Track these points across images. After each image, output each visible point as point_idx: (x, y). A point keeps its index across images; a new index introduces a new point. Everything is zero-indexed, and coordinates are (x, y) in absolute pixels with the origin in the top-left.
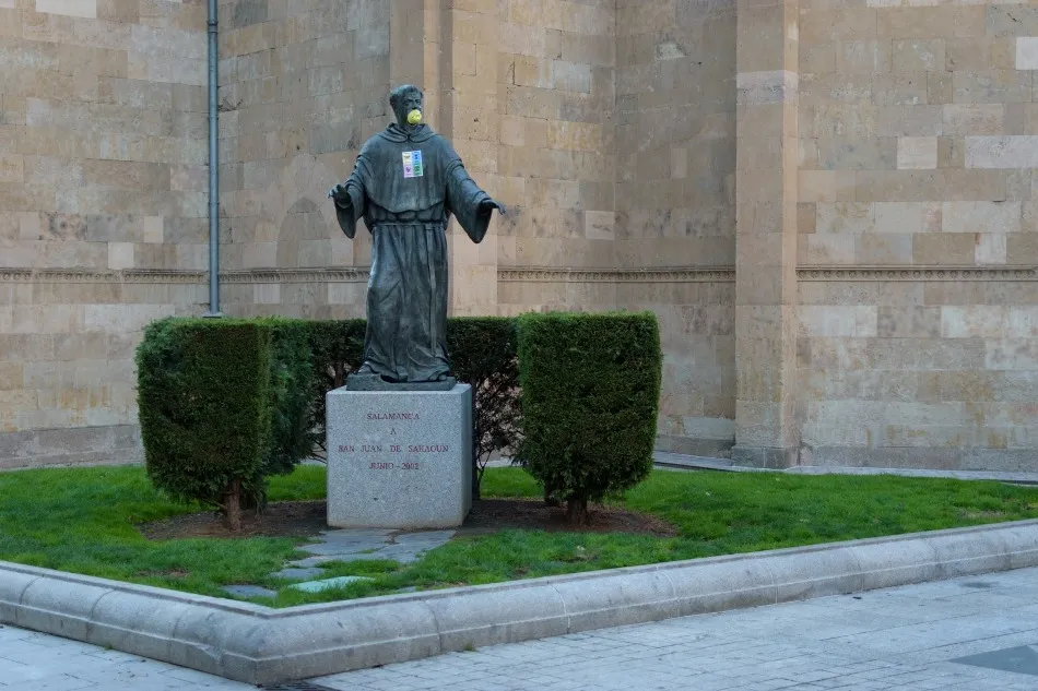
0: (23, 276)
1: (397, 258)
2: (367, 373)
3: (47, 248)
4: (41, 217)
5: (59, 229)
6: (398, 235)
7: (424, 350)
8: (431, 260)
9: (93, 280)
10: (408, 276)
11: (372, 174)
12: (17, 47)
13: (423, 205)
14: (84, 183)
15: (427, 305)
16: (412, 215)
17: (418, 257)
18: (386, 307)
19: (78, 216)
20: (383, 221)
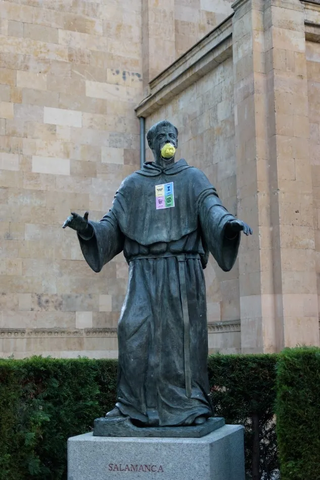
0: (20, 334)
1: (148, 291)
2: (114, 416)
3: (36, 316)
4: (32, 297)
5: (44, 304)
6: (149, 267)
7: (179, 392)
8: (184, 292)
9: (65, 335)
10: (158, 309)
11: (125, 209)
12: (20, 193)
13: (174, 236)
14: (61, 275)
15: (180, 341)
16: (164, 247)
17: (169, 291)
18: (134, 344)
19: (56, 295)
20: (136, 255)
